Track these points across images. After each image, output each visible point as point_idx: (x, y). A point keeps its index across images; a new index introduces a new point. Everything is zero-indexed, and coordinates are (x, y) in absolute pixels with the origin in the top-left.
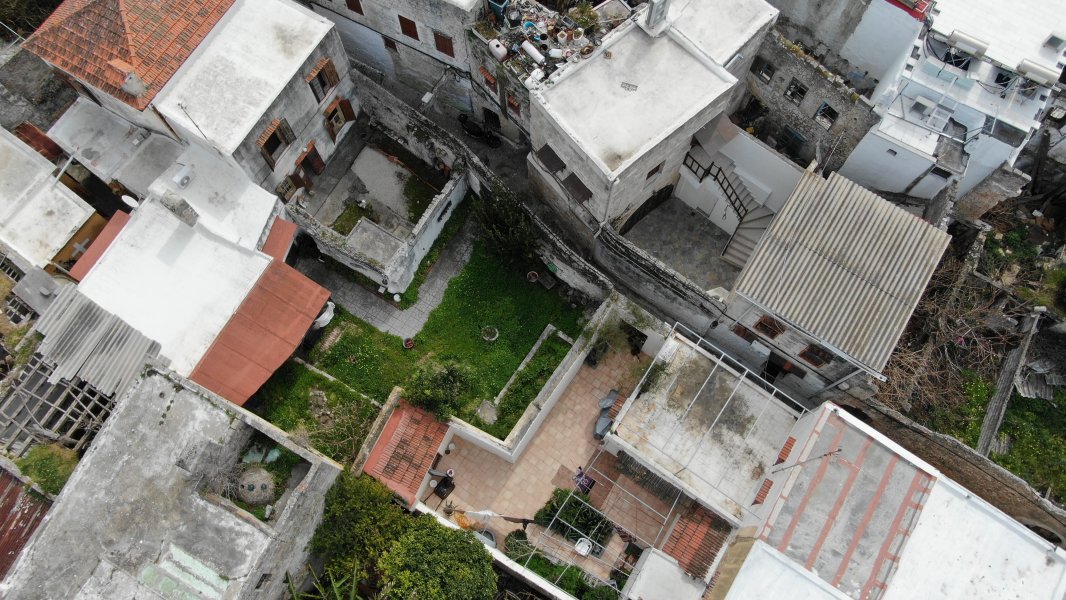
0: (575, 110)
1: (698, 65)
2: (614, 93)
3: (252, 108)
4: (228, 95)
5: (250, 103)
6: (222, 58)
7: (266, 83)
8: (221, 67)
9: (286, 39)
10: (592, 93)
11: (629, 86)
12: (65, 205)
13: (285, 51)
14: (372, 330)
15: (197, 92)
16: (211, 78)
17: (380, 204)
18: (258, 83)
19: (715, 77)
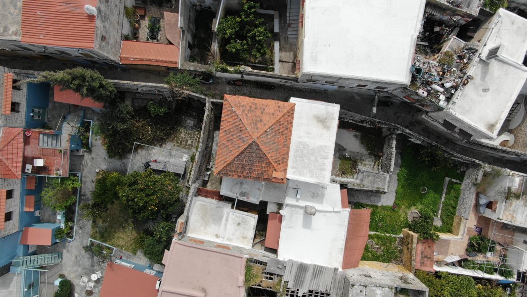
0: (468, 111)
1: (511, 68)
2: (481, 96)
3: (326, 160)
4: (313, 159)
5: (324, 158)
6: (300, 142)
7: (325, 146)
8: (302, 147)
9: (322, 121)
10: (472, 100)
11: (486, 90)
12: (243, 218)
13: (325, 127)
14: (376, 207)
15: (298, 163)
16: (301, 153)
17: (353, 152)
18: (322, 148)
19: (520, 71)
